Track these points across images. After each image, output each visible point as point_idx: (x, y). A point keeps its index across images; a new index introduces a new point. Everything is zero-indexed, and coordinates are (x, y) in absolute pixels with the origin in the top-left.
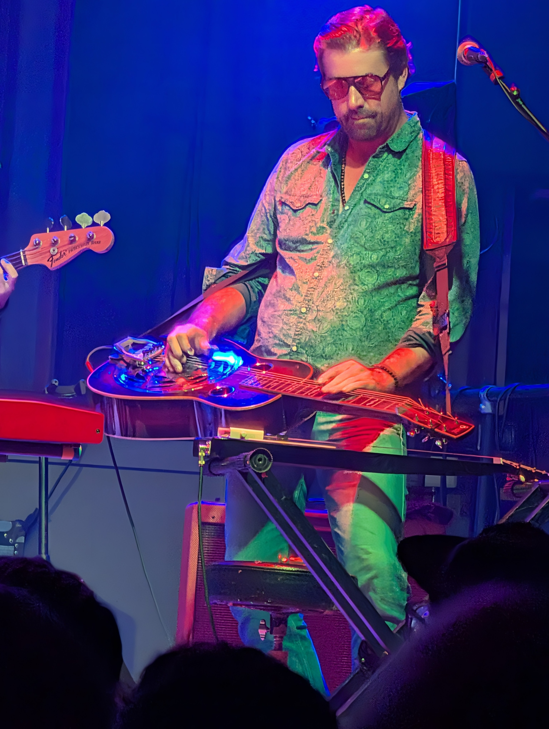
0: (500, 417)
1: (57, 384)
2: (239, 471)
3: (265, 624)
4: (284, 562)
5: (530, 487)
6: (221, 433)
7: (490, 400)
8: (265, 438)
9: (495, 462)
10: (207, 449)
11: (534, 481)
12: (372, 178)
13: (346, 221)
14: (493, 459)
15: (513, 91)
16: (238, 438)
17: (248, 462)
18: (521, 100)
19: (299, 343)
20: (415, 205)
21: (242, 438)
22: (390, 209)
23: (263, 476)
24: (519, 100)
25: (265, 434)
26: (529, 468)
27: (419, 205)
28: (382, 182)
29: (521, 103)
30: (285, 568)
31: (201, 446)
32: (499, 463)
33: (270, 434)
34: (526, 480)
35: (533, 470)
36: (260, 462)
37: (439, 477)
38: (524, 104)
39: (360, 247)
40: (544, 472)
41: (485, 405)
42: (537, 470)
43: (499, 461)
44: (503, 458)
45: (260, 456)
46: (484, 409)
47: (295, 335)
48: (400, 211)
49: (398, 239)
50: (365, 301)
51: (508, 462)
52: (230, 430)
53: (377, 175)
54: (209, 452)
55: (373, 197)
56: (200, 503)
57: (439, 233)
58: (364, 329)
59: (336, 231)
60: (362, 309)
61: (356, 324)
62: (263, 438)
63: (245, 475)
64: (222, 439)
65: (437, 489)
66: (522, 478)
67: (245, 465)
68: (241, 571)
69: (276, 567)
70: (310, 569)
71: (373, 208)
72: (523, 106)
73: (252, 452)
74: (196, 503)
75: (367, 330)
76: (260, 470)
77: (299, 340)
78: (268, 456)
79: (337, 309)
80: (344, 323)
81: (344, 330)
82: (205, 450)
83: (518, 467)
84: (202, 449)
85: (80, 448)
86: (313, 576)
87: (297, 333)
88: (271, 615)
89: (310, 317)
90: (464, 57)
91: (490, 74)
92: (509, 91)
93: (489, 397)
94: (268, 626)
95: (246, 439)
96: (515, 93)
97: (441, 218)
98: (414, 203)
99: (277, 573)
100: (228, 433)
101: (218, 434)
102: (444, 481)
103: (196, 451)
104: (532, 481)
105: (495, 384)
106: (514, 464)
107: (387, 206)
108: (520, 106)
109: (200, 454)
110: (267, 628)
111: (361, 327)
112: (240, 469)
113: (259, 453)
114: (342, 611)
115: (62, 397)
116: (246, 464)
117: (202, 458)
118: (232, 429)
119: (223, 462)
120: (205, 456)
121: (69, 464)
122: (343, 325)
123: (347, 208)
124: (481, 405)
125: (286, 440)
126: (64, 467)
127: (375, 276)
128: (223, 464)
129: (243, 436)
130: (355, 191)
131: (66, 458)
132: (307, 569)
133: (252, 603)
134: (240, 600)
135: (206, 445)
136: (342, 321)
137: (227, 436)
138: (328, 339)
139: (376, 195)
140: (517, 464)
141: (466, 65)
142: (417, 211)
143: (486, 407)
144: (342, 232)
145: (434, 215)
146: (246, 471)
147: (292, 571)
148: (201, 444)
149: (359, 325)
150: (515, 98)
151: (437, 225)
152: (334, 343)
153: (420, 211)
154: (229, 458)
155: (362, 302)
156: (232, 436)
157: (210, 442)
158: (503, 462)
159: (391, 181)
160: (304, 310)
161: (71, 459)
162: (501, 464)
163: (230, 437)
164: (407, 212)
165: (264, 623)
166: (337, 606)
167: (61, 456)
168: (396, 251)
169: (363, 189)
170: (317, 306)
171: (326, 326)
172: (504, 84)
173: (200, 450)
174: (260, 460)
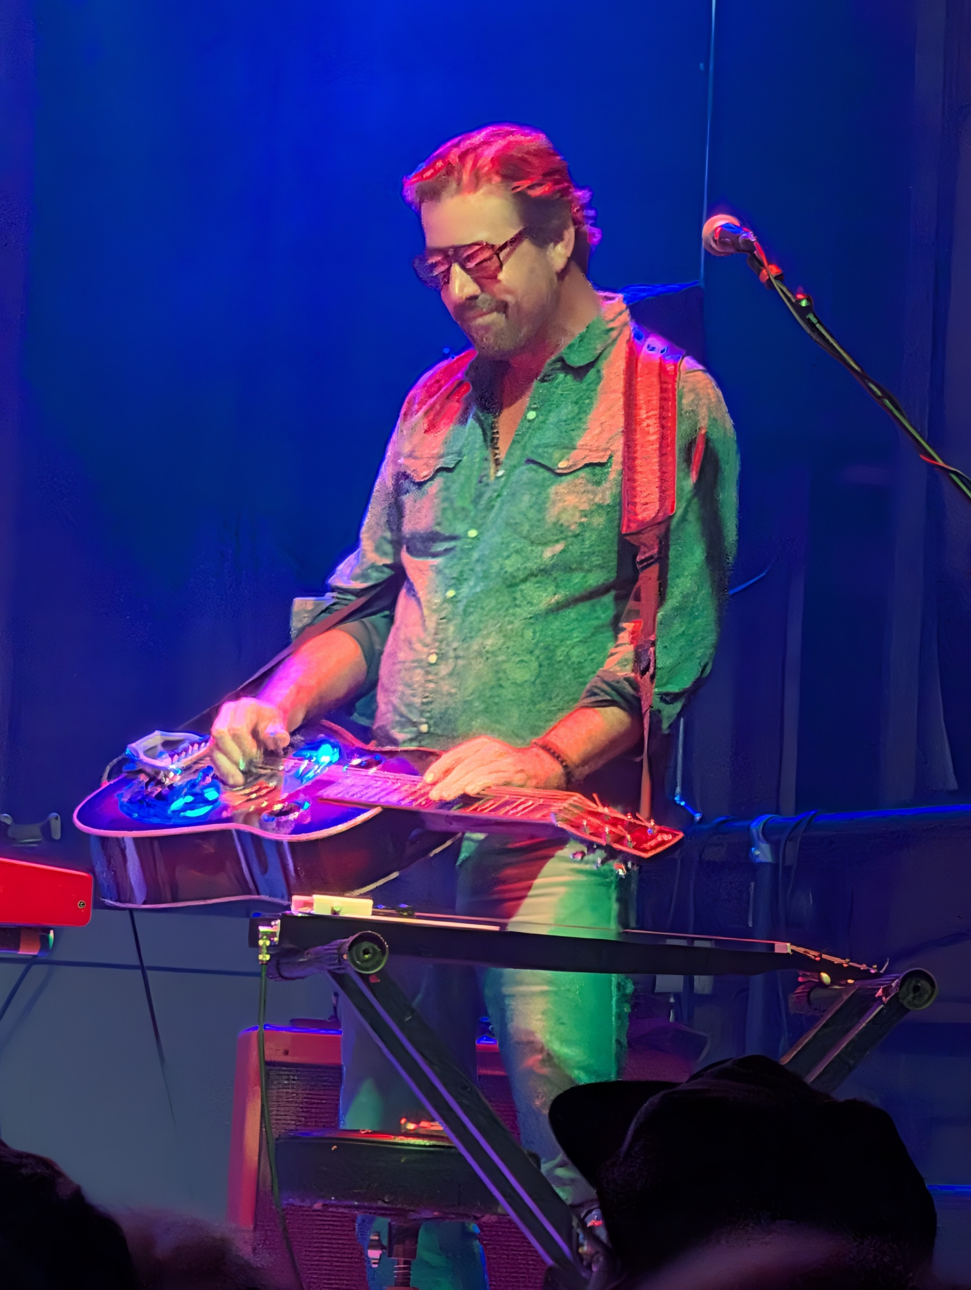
0: (787, 869)
1: (9, 821)
2: (330, 972)
3: (379, 1240)
4: (410, 1130)
5: (839, 993)
6: (298, 905)
7: (768, 840)
8: (374, 914)
9: (777, 950)
10: (273, 934)
11: (847, 982)
12: (541, 418)
13: (498, 496)
14: (774, 945)
15: (800, 300)
16: (328, 913)
17: (345, 957)
18: (815, 316)
19: (430, 718)
20: (610, 457)
21: (335, 912)
22: (570, 467)
23: (373, 980)
24: (811, 316)
25: (375, 906)
26: (837, 960)
27: (618, 458)
28: (557, 424)
29: (814, 320)
30: (412, 1141)
31: (262, 929)
32: (785, 952)
33: (384, 907)
34: (832, 982)
35: (845, 963)
36: (367, 956)
37: (680, 978)
38: (819, 322)
39: (523, 540)
40: (863, 967)
41: (758, 848)
42: (851, 964)
43: (784, 948)
44: (792, 944)
45: (365, 945)
46: (758, 856)
47: (423, 704)
48: (587, 470)
49: (583, 520)
50: (534, 632)
51: (801, 950)
52: (313, 900)
53: (550, 411)
54: (276, 939)
55: (540, 450)
56: (261, 1028)
57: (647, 504)
58: (538, 682)
59: (483, 514)
60: (531, 646)
61: (521, 675)
62: (371, 913)
63: (340, 978)
64: (300, 915)
65: (677, 996)
66: (825, 977)
67: (339, 961)
68: (335, 1147)
69: (399, 1140)
70: (456, 1143)
71: (541, 470)
72: (818, 326)
73: (351, 939)
74: (256, 1028)
75: (542, 683)
76: (367, 969)
77: (429, 712)
78: (381, 946)
79: (487, 652)
80: (501, 675)
81: (501, 686)
82: (270, 936)
83: (818, 959)
84: (265, 933)
85: (52, 935)
86: (460, 1155)
87: (425, 700)
88: (389, 1224)
89: (444, 670)
90: (715, 241)
91: (760, 271)
92: (794, 300)
93: (767, 835)
94: (385, 1242)
95: (342, 915)
96: (804, 303)
97: (650, 477)
98: (609, 453)
99: (399, 1151)
100: (310, 904)
101: (293, 908)
102: (690, 984)
103: (254, 936)
104: (844, 983)
105: (777, 812)
106: (812, 954)
107: (563, 464)
108: (812, 326)
109: (261, 942)
110: (382, 1247)
111: (533, 679)
112: (332, 968)
113: (363, 941)
114: (513, 1216)
115: (19, 845)
116: (341, 960)
117: (265, 951)
118: (318, 899)
119: (302, 957)
120: (270, 945)
121: (31, 962)
122: (499, 679)
123: (500, 473)
124: (753, 849)
125: (410, 916)
126: (22, 967)
127: (551, 588)
128: (301, 960)
129: (337, 909)
130: (514, 442)
131: (27, 951)
132: (450, 1142)
133: (356, 1203)
134: (336, 1198)
135: (272, 926)
136: (497, 672)
137: (307, 910)
138: (476, 704)
139: (547, 446)
140: (816, 954)
141: (718, 255)
142: (614, 467)
143: (762, 853)
144: (492, 515)
145: (641, 473)
146: (342, 971)
147: (425, 1146)
148: (263, 925)
149: (527, 677)
150: (803, 312)
151: (643, 489)
152: (486, 710)
153: (619, 467)
154: (312, 950)
155: (529, 634)
156: (317, 911)
157: (278, 922)
158: (792, 950)
159: (573, 418)
160: (433, 659)
161: (35, 953)
162: (788, 954)
163: (312, 912)
164: (598, 470)
165: (377, 1238)
166: (504, 1207)
167: (17, 948)
168: (583, 540)
169: (526, 438)
170: (455, 649)
171: (471, 683)
172: (785, 289)
173: (260, 936)
174: (366, 952)
